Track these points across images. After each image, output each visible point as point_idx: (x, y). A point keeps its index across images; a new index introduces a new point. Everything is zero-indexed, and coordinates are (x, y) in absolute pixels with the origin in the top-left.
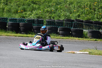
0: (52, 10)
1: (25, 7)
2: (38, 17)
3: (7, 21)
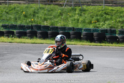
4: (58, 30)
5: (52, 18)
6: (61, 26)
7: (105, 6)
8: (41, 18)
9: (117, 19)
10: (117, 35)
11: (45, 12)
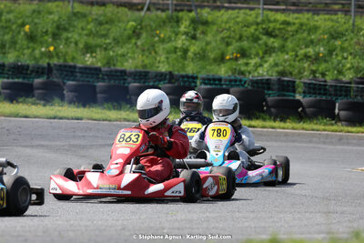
0: (319, 53)
1: (245, 44)
2: (282, 73)
3: (196, 83)
4: (125, 80)
5: (110, 43)
6: (137, 67)
7: (266, 12)
8: (76, 44)
9: (301, 49)
10: (298, 97)
11: (89, 27)
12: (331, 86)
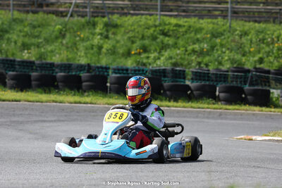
0: (203, 49)
1: (147, 42)
2: (175, 64)
3: (108, 72)
4: (54, 70)
5: (42, 42)
6: (62, 60)
7: (162, 17)
8: (15, 43)
9: (189, 45)
10: (188, 83)
11: (25, 29)
12: (213, 74)
